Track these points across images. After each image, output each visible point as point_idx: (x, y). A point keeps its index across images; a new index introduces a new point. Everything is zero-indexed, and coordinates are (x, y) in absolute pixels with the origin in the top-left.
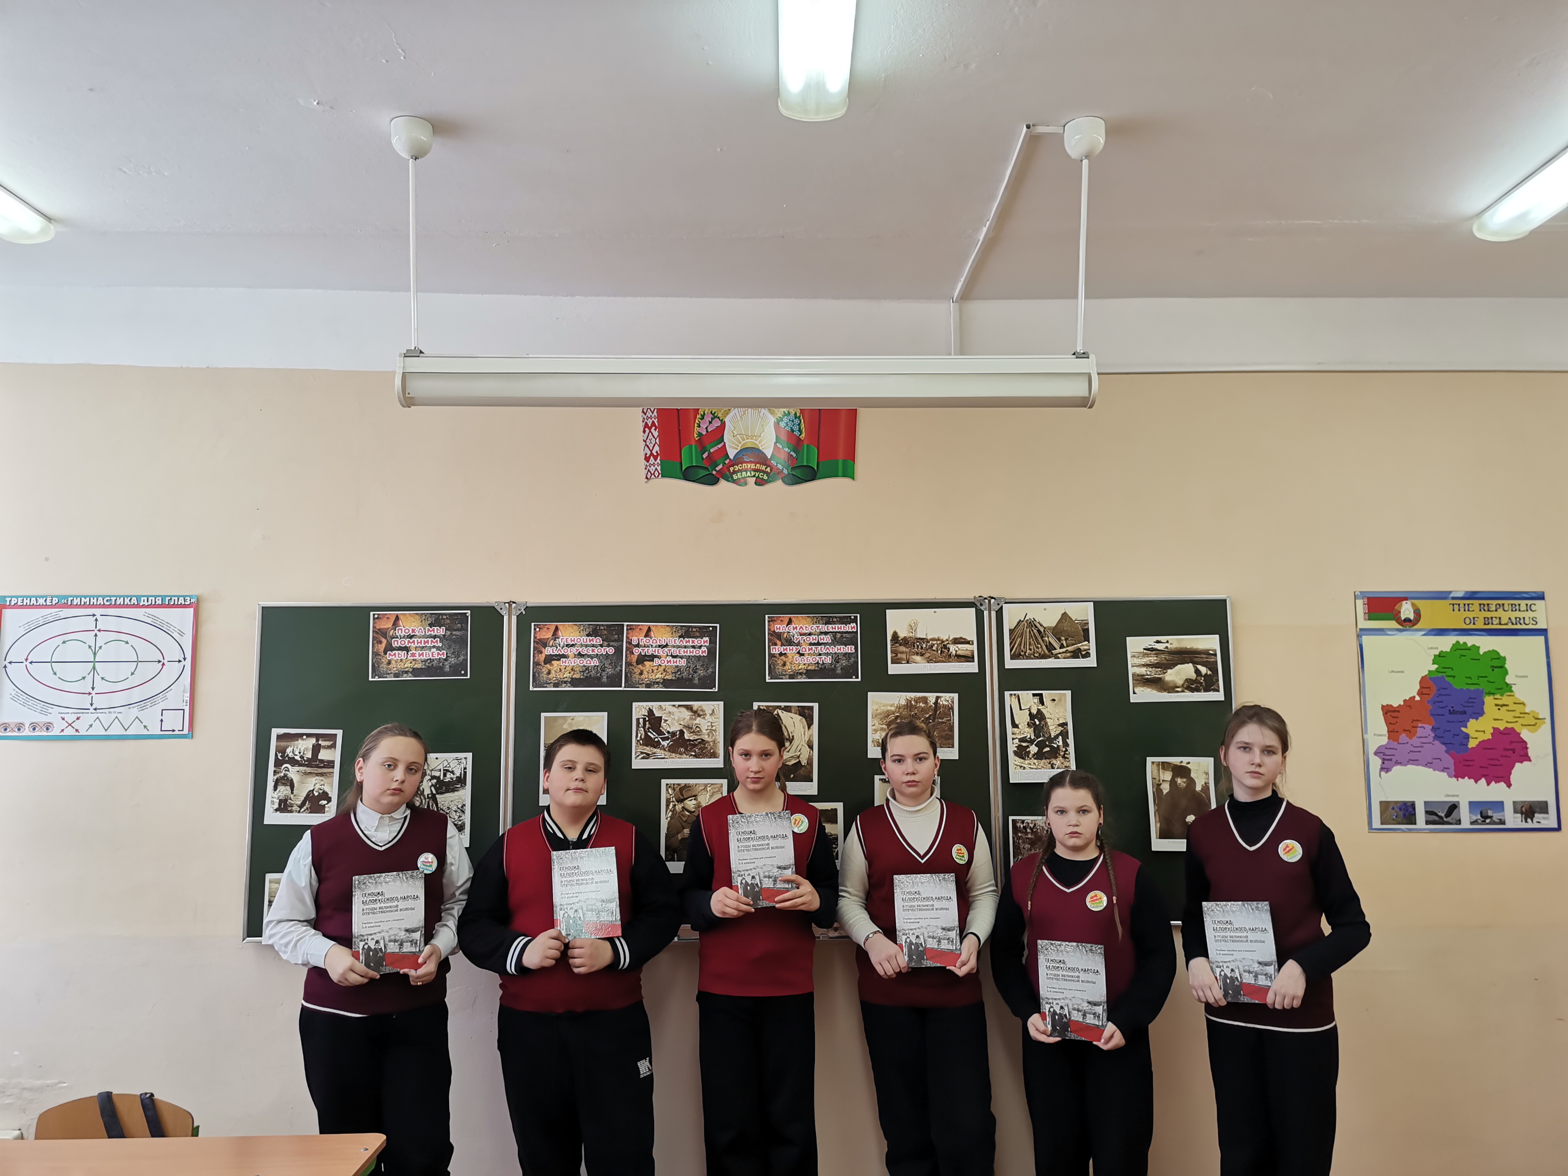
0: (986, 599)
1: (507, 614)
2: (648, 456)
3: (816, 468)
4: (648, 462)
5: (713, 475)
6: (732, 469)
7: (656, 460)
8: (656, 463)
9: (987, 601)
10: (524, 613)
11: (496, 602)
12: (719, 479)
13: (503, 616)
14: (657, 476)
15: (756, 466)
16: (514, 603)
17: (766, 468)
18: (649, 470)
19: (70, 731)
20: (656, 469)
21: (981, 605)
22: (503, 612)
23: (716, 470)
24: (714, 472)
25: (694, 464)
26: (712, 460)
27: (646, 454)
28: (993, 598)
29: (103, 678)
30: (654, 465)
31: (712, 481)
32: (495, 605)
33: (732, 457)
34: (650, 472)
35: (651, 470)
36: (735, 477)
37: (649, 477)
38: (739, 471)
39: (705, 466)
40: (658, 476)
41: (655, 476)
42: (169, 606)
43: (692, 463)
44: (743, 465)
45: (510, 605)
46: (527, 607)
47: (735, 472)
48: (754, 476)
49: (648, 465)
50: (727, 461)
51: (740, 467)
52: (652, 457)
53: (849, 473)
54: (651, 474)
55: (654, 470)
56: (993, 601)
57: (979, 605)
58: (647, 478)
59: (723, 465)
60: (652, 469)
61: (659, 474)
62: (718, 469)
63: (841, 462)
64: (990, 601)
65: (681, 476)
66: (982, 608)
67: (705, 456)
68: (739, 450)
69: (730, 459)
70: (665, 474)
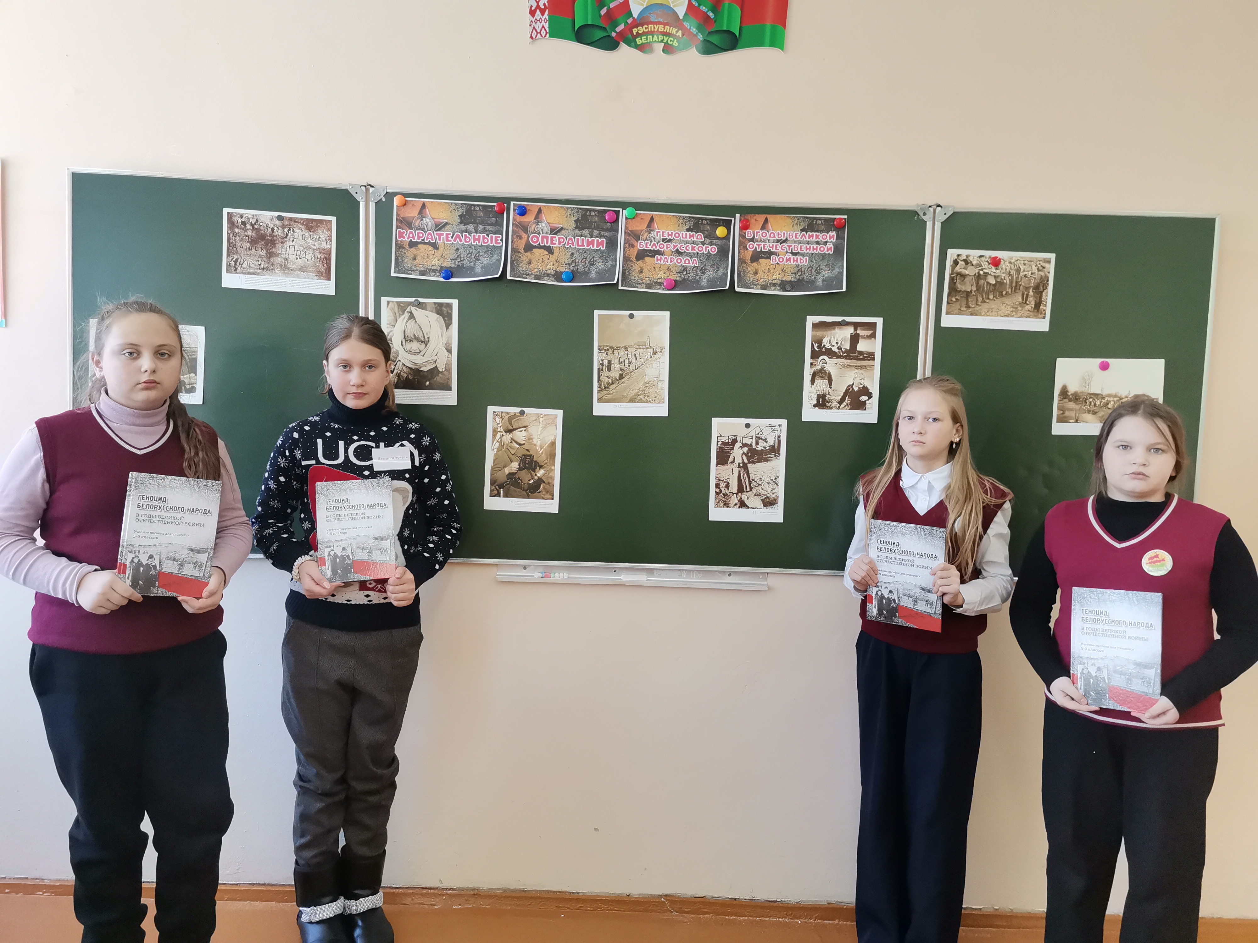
0: (930, 207)
1: (364, 199)
2: (533, 8)
3: (737, 35)
4: (533, 16)
5: (613, 37)
6: (635, 31)
7: (543, 14)
8: (543, 19)
9: (931, 209)
10: (384, 200)
11: (350, 185)
12: (619, 43)
13: (359, 202)
14: (543, 35)
15: (664, 28)
16: (372, 186)
17: (677, 32)
18: (534, 28)
20: (543, 27)
21: (925, 214)
22: (358, 197)
23: (615, 32)
24: (614, 34)
25: (590, 23)
26: (611, 18)
27: (532, 6)
28: (939, 206)
30: (540, 20)
31: (610, 44)
32: (349, 188)
33: (635, 14)
34: (536, 31)
35: (537, 28)
36: (639, 41)
37: (534, 36)
38: (644, 34)
39: (604, 26)
40: (545, 36)
41: (542, 36)
43: (587, 21)
44: (650, 26)
45: (367, 190)
46: (387, 193)
47: (639, 35)
48: (662, 41)
49: (533, 20)
50: (630, 21)
51: (646, 28)
52: (538, 11)
53: (777, 42)
54: (537, 33)
55: (540, 27)
56: (939, 208)
57: (921, 214)
58: (531, 37)
59: (625, 25)
60: (538, 26)
61: (547, 33)
62: (618, 29)
63: (768, 26)
64: (935, 211)
65: (573, 36)
66: (925, 218)
67: (603, 11)
68: (645, 6)
69: (634, 18)
70: (554, 33)
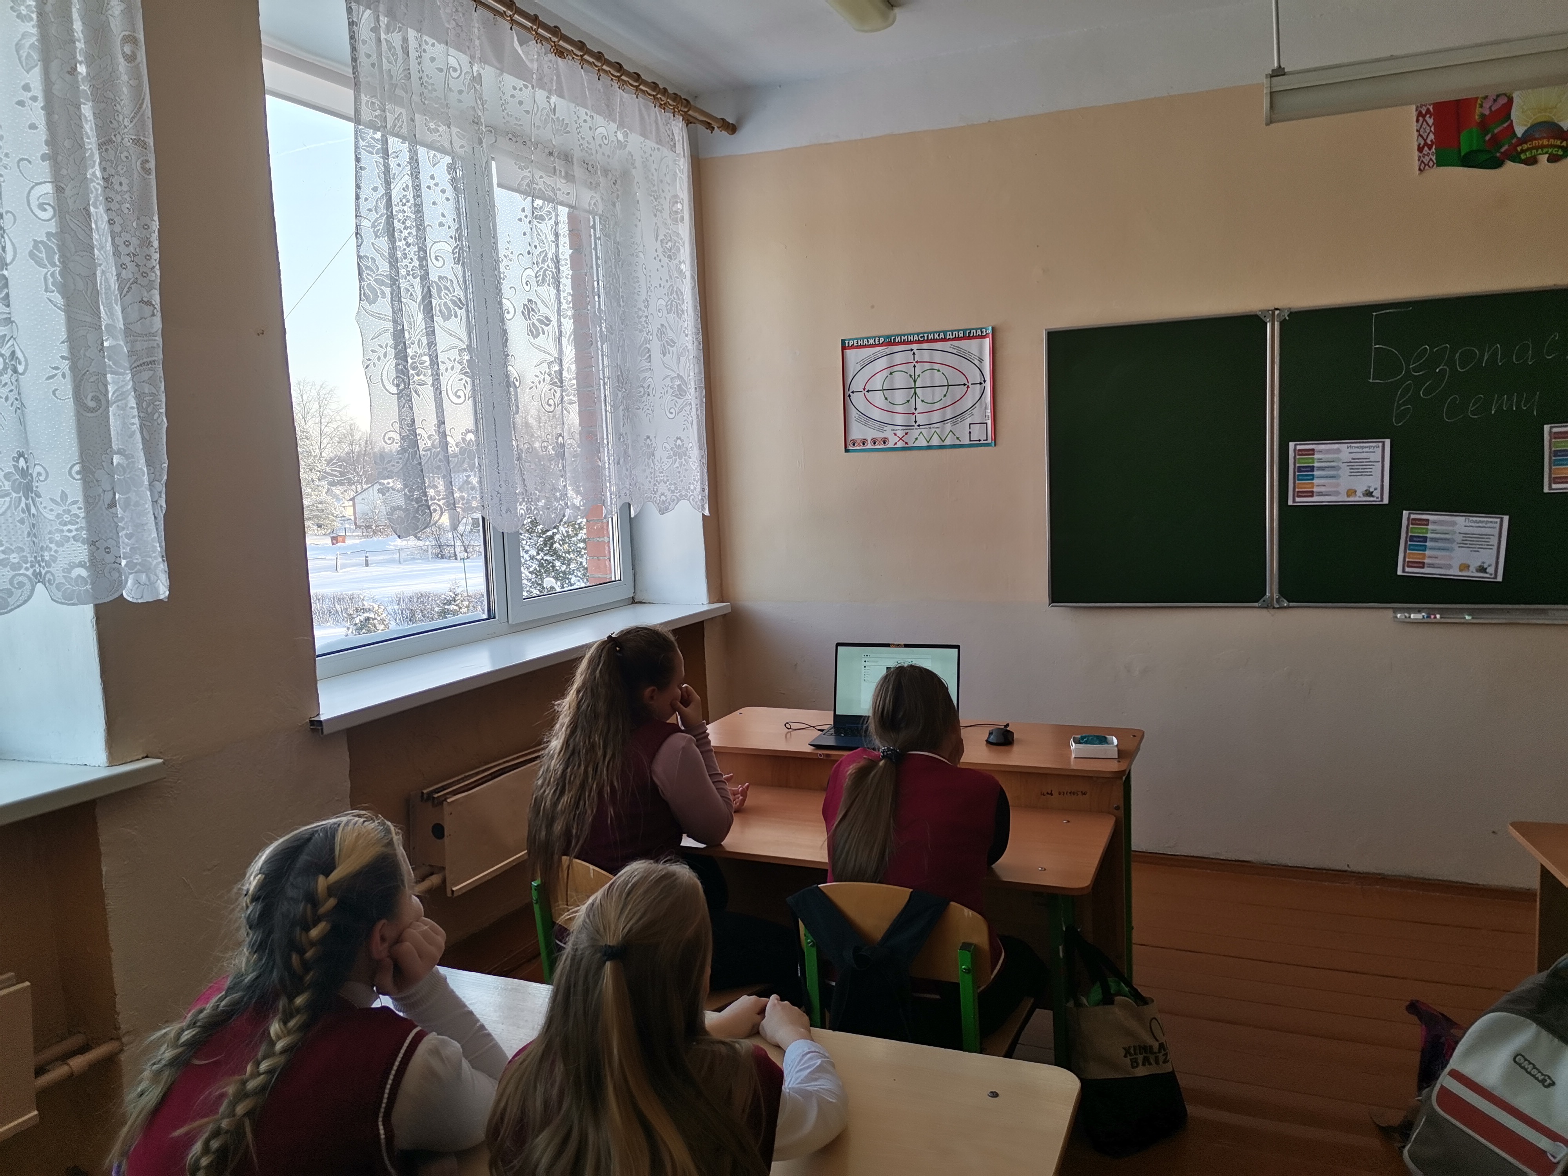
1: (1271, 320)
2: (1421, 146)
4: (1421, 152)
5: (1497, 157)
6: (1519, 149)
7: (1430, 149)
8: (1430, 152)
10: (1287, 318)
11: (1259, 310)
12: (1504, 161)
13: (1266, 323)
14: (1431, 166)
15: (1549, 141)
16: (1277, 309)
17: (1561, 143)
18: (1422, 161)
19: (900, 444)
20: (1431, 159)
22: (1266, 319)
23: (1500, 152)
25: (1475, 149)
26: (1496, 142)
29: (922, 401)
30: (1428, 155)
31: (1495, 164)
32: (1259, 313)
33: (1519, 135)
34: (1424, 163)
36: (1523, 156)
38: (1528, 149)
39: (1488, 149)
42: (970, 338)
43: (1472, 148)
44: (1534, 142)
45: (1272, 312)
46: (1288, 312)
47: (1523, 151)
49: (1421, 155)
50: (1514, 141)
51: (1530, 144)
52: (1426, 147)
58: (1420, 169)
59: (1509, 145)
60: (1426, 159)
61: (1434, 164)
62: (1503, 150)
65: (1460, 163)
67: (1487, 138)
68: (1528, 126)
69: (1518, 138)
70: (1440, 163)
